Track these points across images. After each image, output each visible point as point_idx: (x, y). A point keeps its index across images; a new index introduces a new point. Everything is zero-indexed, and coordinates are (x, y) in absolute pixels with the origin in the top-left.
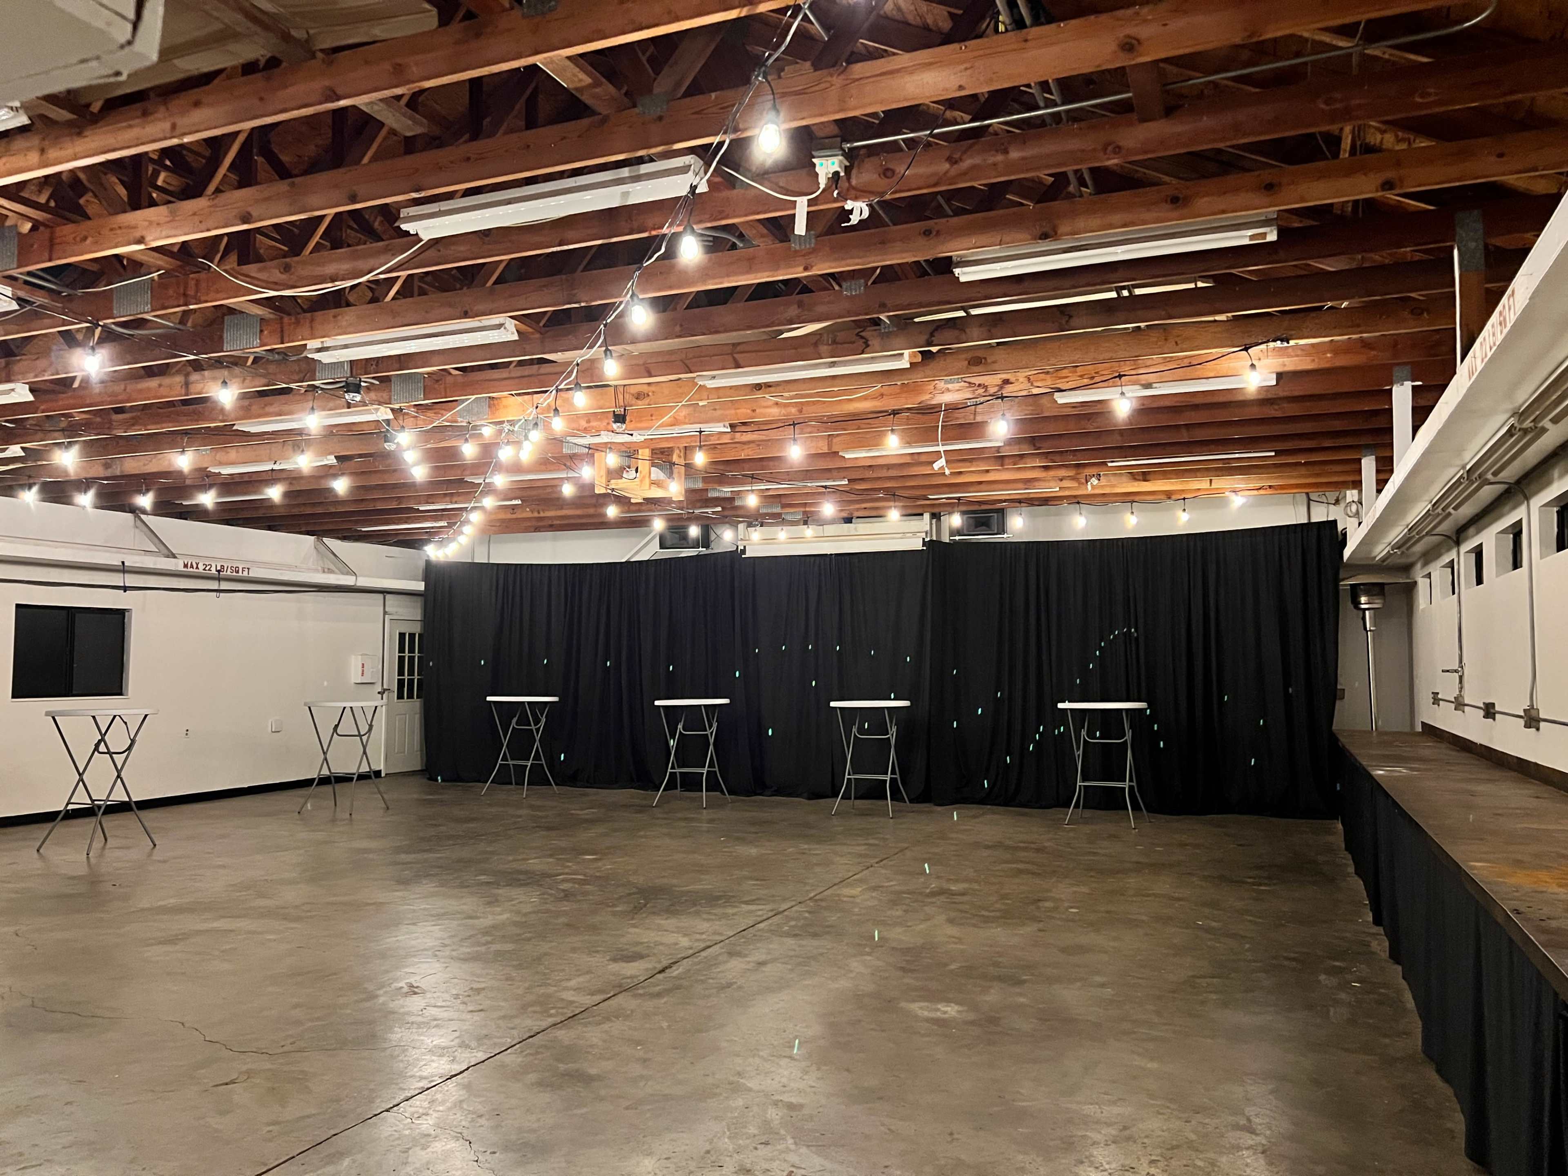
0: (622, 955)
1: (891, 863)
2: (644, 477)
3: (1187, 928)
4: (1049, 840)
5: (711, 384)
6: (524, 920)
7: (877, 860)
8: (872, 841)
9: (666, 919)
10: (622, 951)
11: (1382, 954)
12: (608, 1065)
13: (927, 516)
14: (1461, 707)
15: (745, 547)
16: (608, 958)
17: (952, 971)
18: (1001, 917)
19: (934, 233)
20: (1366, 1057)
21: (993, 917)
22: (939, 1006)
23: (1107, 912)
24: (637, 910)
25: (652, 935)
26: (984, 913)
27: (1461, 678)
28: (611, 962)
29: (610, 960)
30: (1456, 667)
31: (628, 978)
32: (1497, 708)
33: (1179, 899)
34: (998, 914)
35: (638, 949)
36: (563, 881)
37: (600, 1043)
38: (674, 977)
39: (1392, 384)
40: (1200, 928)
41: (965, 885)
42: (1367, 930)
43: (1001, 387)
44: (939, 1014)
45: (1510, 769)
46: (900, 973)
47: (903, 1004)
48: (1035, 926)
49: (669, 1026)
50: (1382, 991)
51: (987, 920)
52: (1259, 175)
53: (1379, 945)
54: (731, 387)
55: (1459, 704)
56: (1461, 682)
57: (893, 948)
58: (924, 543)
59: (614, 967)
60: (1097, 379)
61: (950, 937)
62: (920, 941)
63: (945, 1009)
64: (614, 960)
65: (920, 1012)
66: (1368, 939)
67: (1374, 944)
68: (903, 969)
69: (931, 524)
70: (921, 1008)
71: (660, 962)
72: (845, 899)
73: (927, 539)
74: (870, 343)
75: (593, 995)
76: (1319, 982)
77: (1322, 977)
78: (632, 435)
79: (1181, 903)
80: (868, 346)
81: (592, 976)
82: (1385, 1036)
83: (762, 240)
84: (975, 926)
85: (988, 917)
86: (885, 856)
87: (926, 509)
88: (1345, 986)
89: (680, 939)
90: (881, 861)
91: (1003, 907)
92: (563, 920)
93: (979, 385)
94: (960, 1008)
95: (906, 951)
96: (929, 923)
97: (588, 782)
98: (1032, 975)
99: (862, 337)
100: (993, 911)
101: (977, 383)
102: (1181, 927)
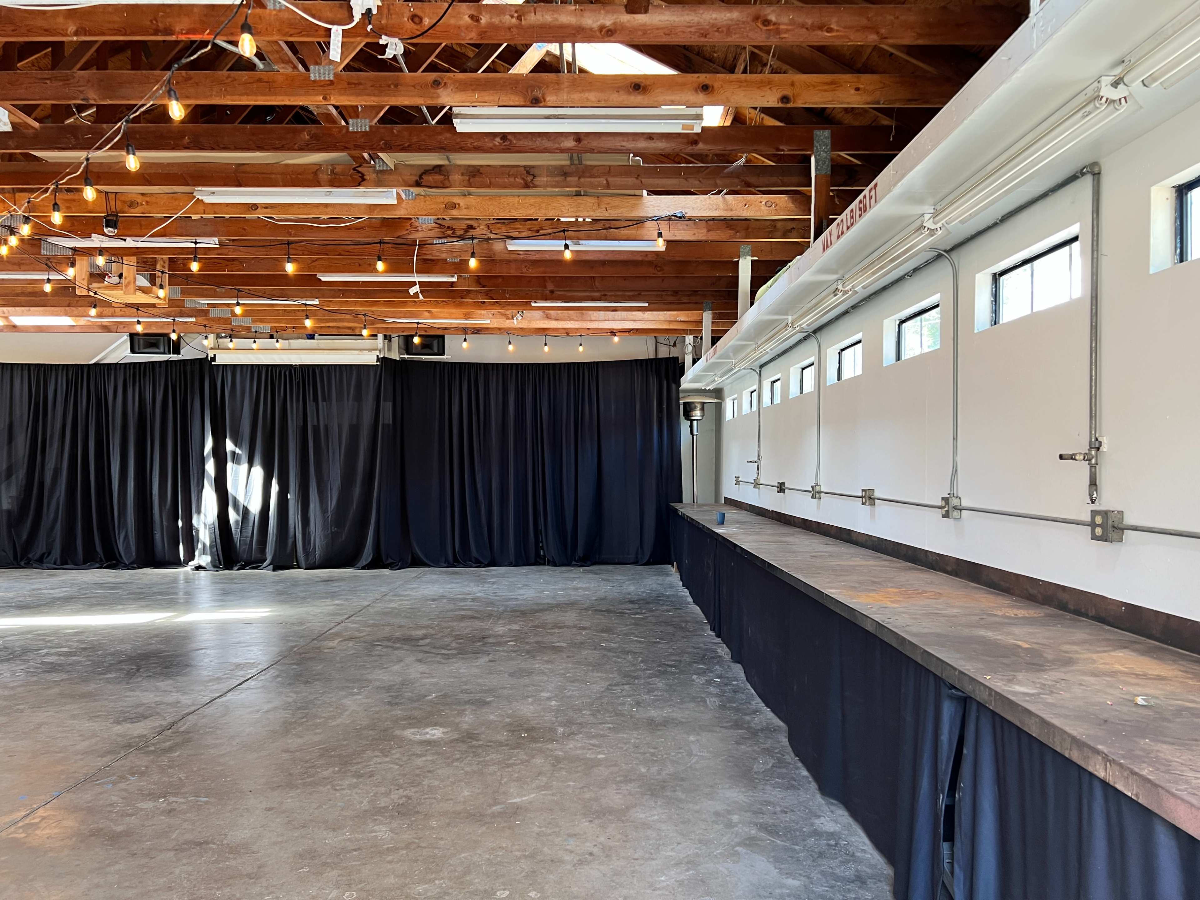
0: (124, 717)
1: (358, 619)
2: (129, 283)
3: (595, 649)
4: (480, 592)
5: (208, 199)
6: (12, 693)
7: (346, 617)
8: (337, 602)
9: (162, 681)
10: (124, 713)
11: (726, 657)
12: (133, 821)
13: (380, 337)
14: (758, 486)
15: (215, 355)
16: (111, 721)
17: (431, 701)
18: (459, 654)
19: (443, 84)
20: (740, 731)
21: (452, 654)
22: (428, 730)
23: (537, 642)
24: (130, 675)
25: (151, 696)
26: (444, 651)
27: (758, 466)
28: (115, 725)
29: (114, 722)
30: (756, 459)
31: (135, 737)
32: (786, 486)
33: (584, 628)
34: (455, 652)
35: (140, 710)
36: (47, 654)
37: (121, 801)
38: (183, 732)
39: (739, 257)
40: (604, 648)
41: (424, 631)
42: (712, 641)
43: (466, 231)
44: (428, 736)
45: (795, 526)
46: (387, 707)
47: (398, 732)
48: (486, 659)
49: (187, 778)
50: (734, 683)
51: (447, 657)
52: (698, 77)
53: (722, 651)
54: (227, 204)
55: (756, 484)
56: (758, 469)
57: (378, 688)
58: (378, 359)
59: (119, 729)
60: (541, 232)
61: (422, 673)
62: (399, 679)
63: (434, 732)
64: (118, 723)
65: (412, 737)
66: (714, 647)
67: (719, 650)
68: (389, 703)
69: (384, 344)
70: (413, 734)
71: (165, 719)
72: (326, 651)
73: (381, 356)
74: (366, 177)
75: (102, 756)
76: (693, 680)
77: (695, 677)
78: (125, 240)
79: (586, 631)
80: (364, 180)
81: (98, 739)
82: (746, 714)
83: (283, 65)
84: (439, 663)
85: (448, 654)
86: (352, 613)
87: (380, 331)
88: (709, 682)
89: (181, 697)
90: (350, 617)
91: (458, 646)
92: (56, 690)
93: (449, 227)
94: (445, 730)
95: (389, 689)
96: (402, 664)
97: (55, 563)
98: (494, 696)
99: (359, 172)
100: (450, 650)
101: (446, 225)
102: (592, 650)
